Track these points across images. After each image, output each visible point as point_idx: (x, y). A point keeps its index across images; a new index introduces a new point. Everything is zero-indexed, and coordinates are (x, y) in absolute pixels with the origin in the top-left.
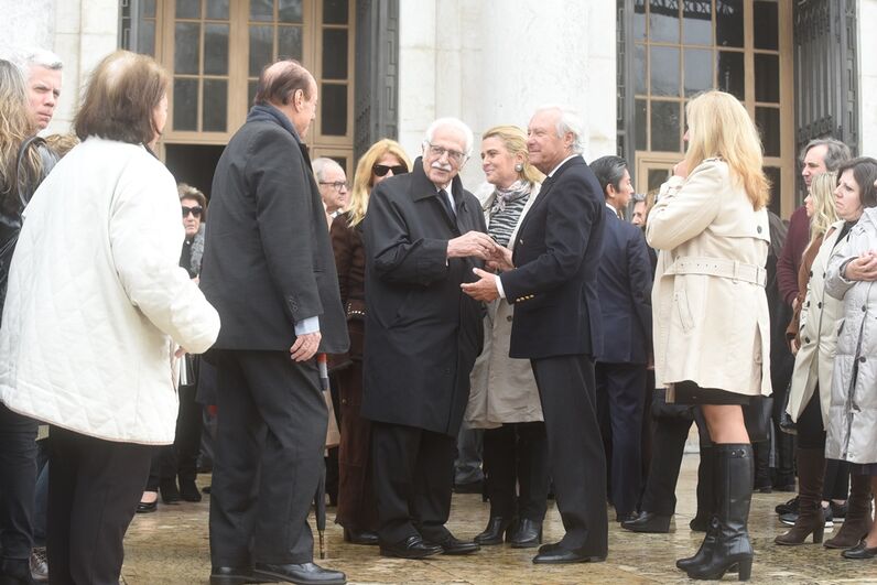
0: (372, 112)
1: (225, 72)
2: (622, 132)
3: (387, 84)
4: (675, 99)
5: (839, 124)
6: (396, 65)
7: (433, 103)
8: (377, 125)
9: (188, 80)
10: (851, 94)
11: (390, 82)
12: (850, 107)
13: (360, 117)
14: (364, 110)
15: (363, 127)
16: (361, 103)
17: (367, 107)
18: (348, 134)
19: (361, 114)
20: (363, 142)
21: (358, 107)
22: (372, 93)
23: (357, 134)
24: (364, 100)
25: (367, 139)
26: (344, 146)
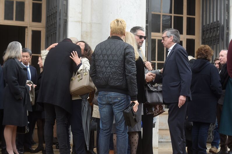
0: (58, 14)
2: (148, 25)
4: (159, 13)
5: (222, 24)
7: (81, 11)
8: (60, 19)
10: (227, 13)
11: (65, 3)
12: (226, 18)
13: (50, 16)
14: (52, 13)
15: (52, 19)
16: (50, 10)
17: (55, 12)
18: (42, 22)
19: (50, 14)
20: (52, 25)
21: (48, 12)
22: (58, 6)
23: (47, 22)
24: (52, 9)
25: (54, 24)
26: (40, 26)
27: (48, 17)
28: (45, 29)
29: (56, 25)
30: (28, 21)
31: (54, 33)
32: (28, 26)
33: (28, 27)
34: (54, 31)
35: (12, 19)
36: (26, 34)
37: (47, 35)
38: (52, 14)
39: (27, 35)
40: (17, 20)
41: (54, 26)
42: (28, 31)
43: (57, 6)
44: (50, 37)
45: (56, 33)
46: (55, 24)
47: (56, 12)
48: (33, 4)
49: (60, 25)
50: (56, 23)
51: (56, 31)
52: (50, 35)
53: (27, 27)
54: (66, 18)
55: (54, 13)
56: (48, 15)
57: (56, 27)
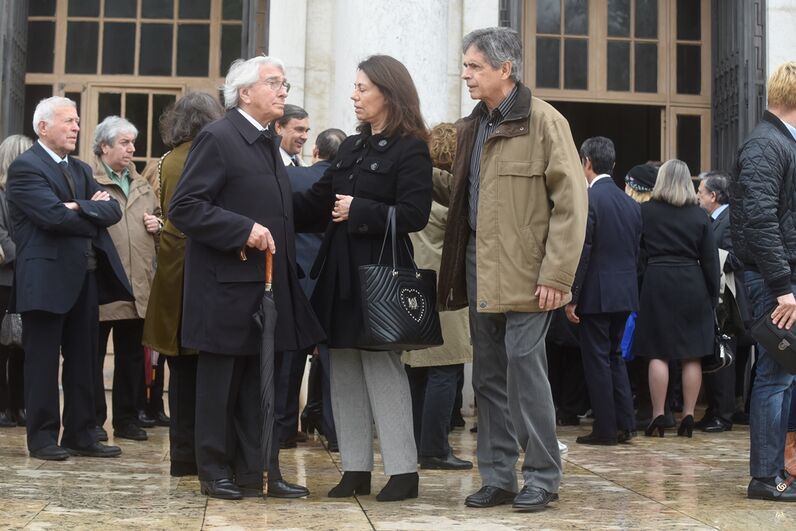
0: (741, 71)
1: (586, 32)
3: (757, 45)
6: (763, 26)
8: (746, 84)
9: (550, 40)
11: (757, 42)
13: (721, 77)
14: (728, 70)
15: (726, 86)
16: (722, 63)
17: (733, 66)
18: (702, 93)
19: (722, 73)
20: (727, 100)
21: (717, 66)
22: (740, 54)
23: (715, 93)
24: (727, 59)
25: (732, 97)
26: (699, 105)
27: (717, 81)
28: (709, 111)
29: (738, 101)
30: (666, 92)
31: (732, 122)
32: (668, 105)
33: (668, 108)
34: (731, 117)
35: (626, 88)
36: (663, 125)
37: (716, 126)
38: (726, 73)
39: (665, 128)
40: (637, 90)
41: (733, 102)
42: (667, 118)
43: (738, 53)
44: (723, 132)
45: (737, 121)
46: (735, 97)
47: (737, 67)
48: (680, 48)
49: (747, 101)
50: (738, 94)
51: (737, 115)
52: (723, 126)
53: (664, 107)
54: (761, 82)
55: (731, 69)
56: (718, 76)
57: (737, 106)
